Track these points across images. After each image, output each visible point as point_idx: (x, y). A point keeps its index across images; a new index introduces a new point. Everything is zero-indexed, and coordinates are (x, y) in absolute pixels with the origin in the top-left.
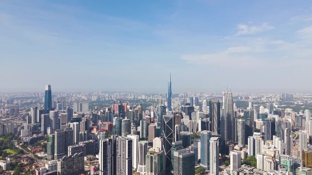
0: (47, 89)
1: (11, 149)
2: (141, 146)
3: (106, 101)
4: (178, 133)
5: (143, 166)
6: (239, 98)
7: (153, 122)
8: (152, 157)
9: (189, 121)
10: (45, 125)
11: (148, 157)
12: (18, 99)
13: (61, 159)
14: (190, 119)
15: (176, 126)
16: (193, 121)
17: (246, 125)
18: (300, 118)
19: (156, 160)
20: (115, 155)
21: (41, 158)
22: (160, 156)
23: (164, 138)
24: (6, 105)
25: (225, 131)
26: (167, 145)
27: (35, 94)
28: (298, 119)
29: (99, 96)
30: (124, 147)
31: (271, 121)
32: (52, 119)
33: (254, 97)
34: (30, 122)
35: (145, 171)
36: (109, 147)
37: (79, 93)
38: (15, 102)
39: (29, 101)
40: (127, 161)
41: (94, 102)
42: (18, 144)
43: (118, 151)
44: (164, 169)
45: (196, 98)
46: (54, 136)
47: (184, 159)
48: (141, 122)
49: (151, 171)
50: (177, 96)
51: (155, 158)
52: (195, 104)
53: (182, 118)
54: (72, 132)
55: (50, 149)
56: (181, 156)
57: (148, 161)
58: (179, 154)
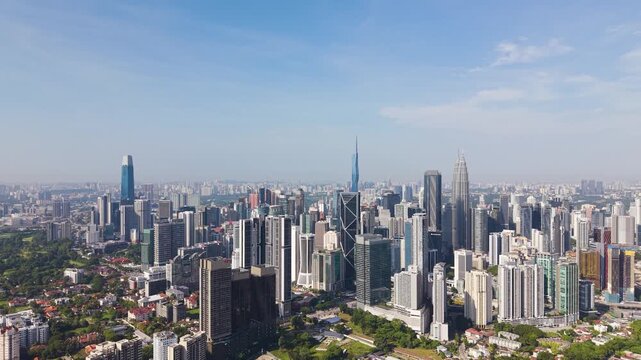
0: (125, 162)
1: (75, 260)
2: (304, 241)
3: (230, 195)
4: (367, 225)
5: (307, 274)
6: (496, 190)
7: (324, 219)
8: (321, 257)
9: (390, 219)
10: (126, 225)
11: (316, 257)
12: (57, 192)
13: (171, 261)
14: (392, 215)
15: (362, 213)
16: (398, 219)
17: (489, 218)
18: (601, 215)
19: (328, 261)
20: (263, 244)
21: (132, 270)
22: (336, 256)
23: (343, 230)
24: (38, 202)
25: (453, 230)
26: (347, 241)
27: (88, 185)
28: (597, 215)
29: (215, 188)
30: (278, 231)
31: (532, 207)
32: (139, 214)
33: (526, 187)
34: (97, 221)
35: (310, 283)
36: (254, 230)
37: (176, 184)
38: (54, 197)
39: (80, 196)
40: (283, 250)
41: (209, 197)
42: (84, 254)
43: (269, 238)
44: (342, 278)
45: (407, 188)
46: (152, 232)
47: (373, 247)
48: (301, 216)
49: (321, 281)
50: (371, 185)
51: (327, 258)
52: (406, 198)
53: (377, 215)
54: (184, 226)
55: (147, 252)
56: (367, 243)
57: (316, 263)
58: (365, 240)
